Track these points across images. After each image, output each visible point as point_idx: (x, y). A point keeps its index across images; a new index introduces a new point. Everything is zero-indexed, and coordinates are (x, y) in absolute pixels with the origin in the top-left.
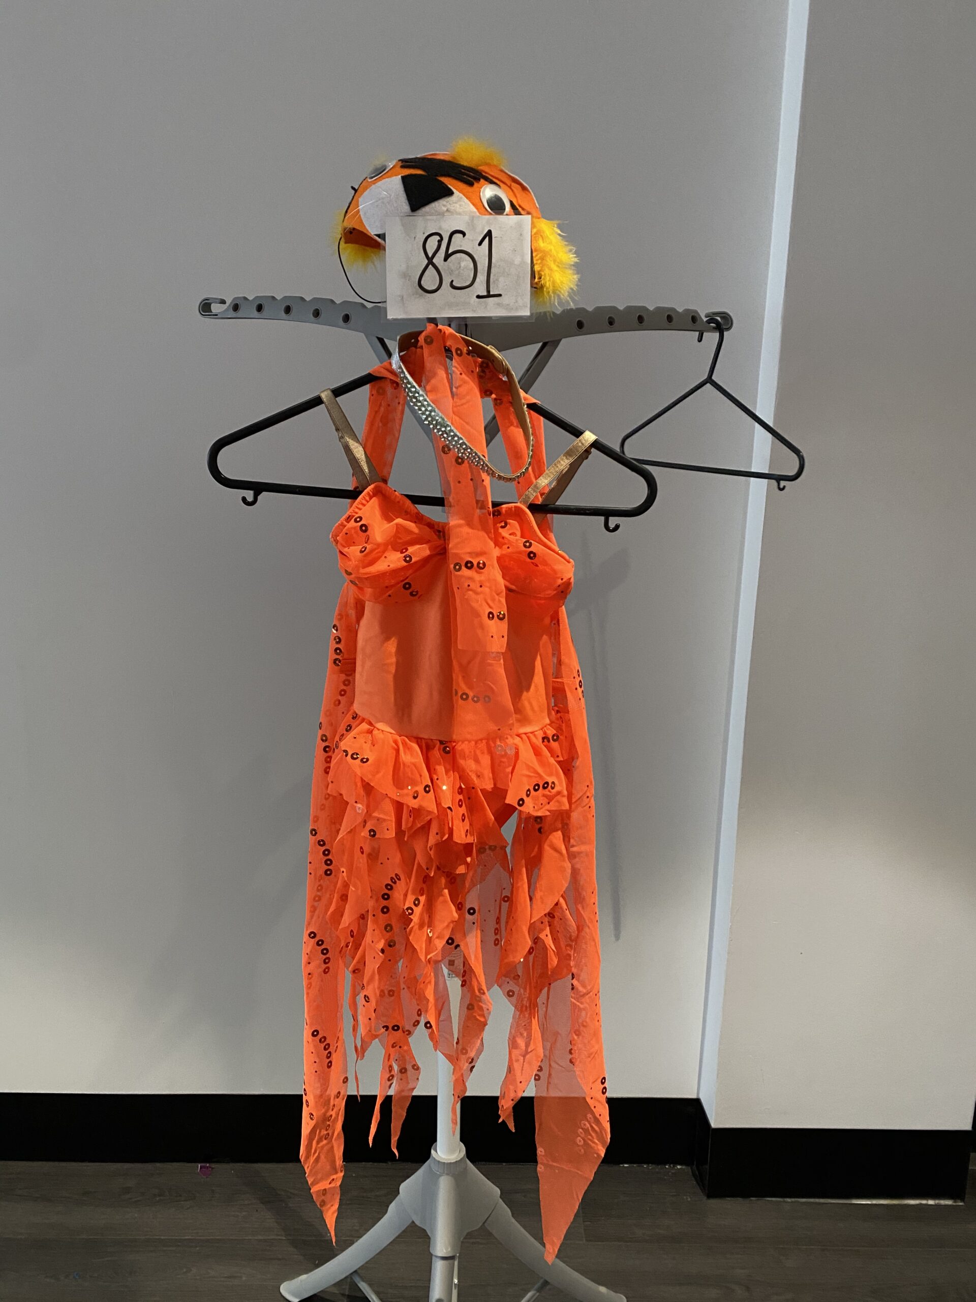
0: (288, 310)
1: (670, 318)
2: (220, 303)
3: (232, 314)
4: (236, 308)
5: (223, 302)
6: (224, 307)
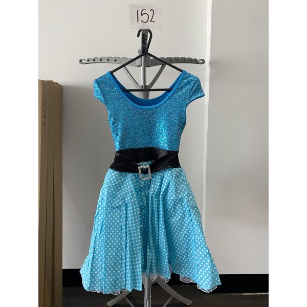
0: (101, 60)
1: (191, 60)
2: (84, 60)
4: (88, 61)
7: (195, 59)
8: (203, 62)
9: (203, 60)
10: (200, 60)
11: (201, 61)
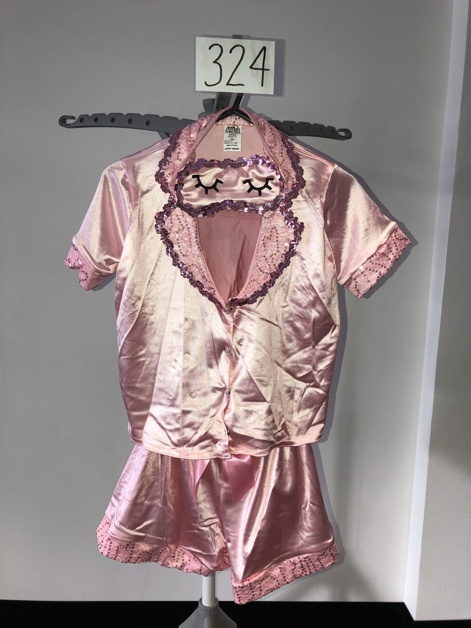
0: (113, 120)
1: (321, 130)
2: (71, 119)
3: (79, 124)
4: (81, 121)
5: (73, 118)
6: (74, 121)
7: (329, 127)
8: (348, 135)
9: (347, 131)
10: (342, 130)
11: (342, 134)
